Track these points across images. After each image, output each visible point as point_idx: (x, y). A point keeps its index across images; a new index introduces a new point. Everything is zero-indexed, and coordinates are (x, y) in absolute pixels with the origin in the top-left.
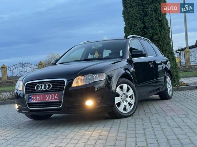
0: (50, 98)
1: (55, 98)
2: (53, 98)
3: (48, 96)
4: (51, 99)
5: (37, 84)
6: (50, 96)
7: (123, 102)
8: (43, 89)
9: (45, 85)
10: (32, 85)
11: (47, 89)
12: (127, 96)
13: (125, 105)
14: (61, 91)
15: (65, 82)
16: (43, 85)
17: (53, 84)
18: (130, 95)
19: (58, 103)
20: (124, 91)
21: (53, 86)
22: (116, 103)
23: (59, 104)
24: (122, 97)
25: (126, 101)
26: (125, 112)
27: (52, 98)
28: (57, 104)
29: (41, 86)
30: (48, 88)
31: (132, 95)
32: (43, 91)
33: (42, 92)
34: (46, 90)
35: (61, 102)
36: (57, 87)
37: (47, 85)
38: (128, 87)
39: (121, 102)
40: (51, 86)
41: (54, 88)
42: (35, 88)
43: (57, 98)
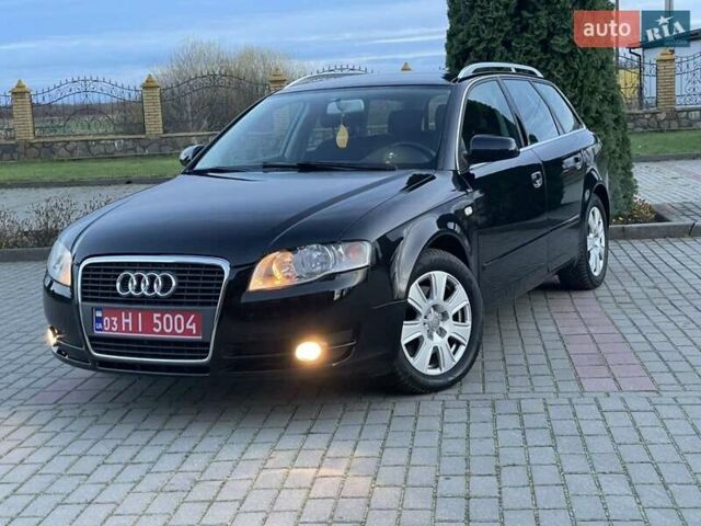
0: (168, 328)
1: (188, 327)
2: (179, 328)
3: (161, 319)
4: (173, 332)
5: (122, 271)
6: (168, 319)
7: (431, 337)
8: (144, 290)
9: (152, 279)
10: (105, 270)
11: (157, 291)
12: (444, 315)
13: (436, 348)
14: (209, 304)
15: (223, 272)
16: (145, 277)
17: (179, 278)
18: (454, 311)
19: (197, 348)
20: (435, 298)
21: (179, 284)
22: (404, 341)
23: (201, 351)
24: (425, 317)
25: (442, 332)
26: (436, 372)
27: (174, 325)
28: (196, 351)
29: (139, 279)
30: (163, 290)
31: (463, 310)
32: (143, 300)
33: (142, 303)
34: (156, 296)
35: (208, 344)
36: (192, 289)
37: (159, 277)
38: (448, 282)
39: (422, 336)
40: (174, 284)
41: (183, 291)
42: (115, 283)
43: (194, 327)
